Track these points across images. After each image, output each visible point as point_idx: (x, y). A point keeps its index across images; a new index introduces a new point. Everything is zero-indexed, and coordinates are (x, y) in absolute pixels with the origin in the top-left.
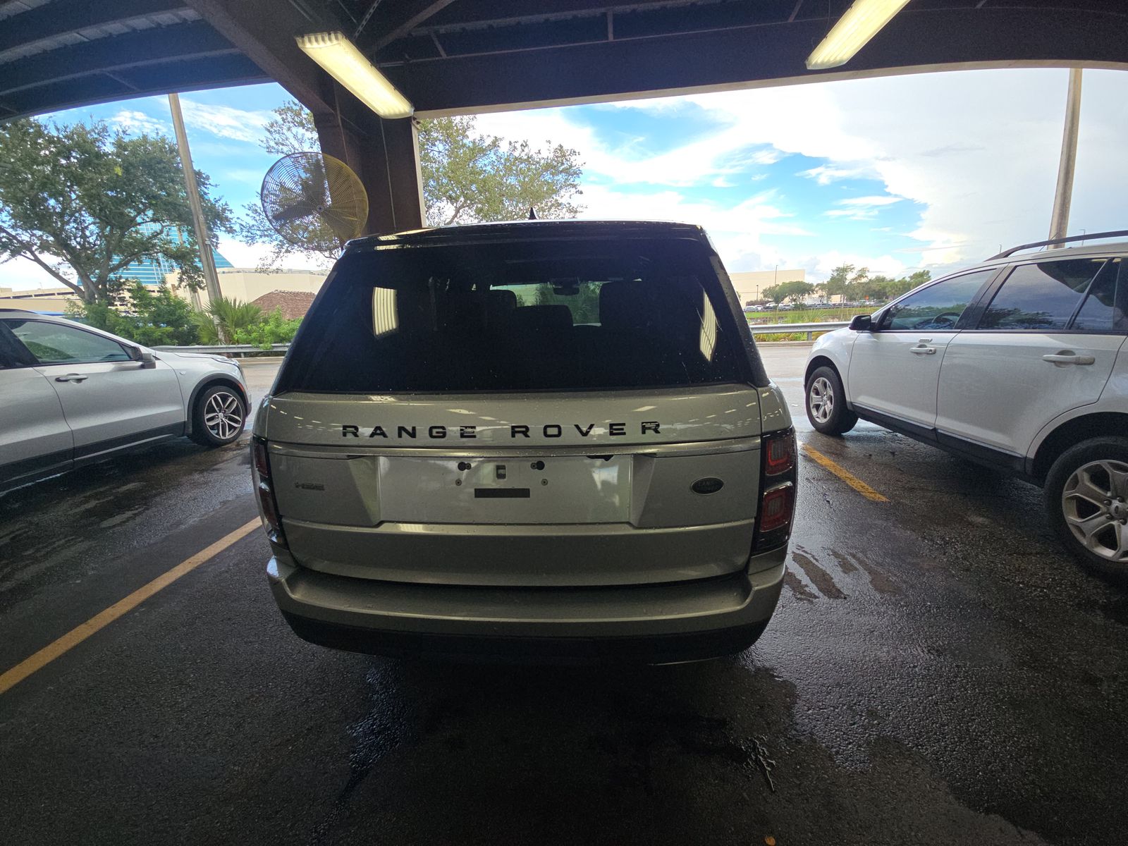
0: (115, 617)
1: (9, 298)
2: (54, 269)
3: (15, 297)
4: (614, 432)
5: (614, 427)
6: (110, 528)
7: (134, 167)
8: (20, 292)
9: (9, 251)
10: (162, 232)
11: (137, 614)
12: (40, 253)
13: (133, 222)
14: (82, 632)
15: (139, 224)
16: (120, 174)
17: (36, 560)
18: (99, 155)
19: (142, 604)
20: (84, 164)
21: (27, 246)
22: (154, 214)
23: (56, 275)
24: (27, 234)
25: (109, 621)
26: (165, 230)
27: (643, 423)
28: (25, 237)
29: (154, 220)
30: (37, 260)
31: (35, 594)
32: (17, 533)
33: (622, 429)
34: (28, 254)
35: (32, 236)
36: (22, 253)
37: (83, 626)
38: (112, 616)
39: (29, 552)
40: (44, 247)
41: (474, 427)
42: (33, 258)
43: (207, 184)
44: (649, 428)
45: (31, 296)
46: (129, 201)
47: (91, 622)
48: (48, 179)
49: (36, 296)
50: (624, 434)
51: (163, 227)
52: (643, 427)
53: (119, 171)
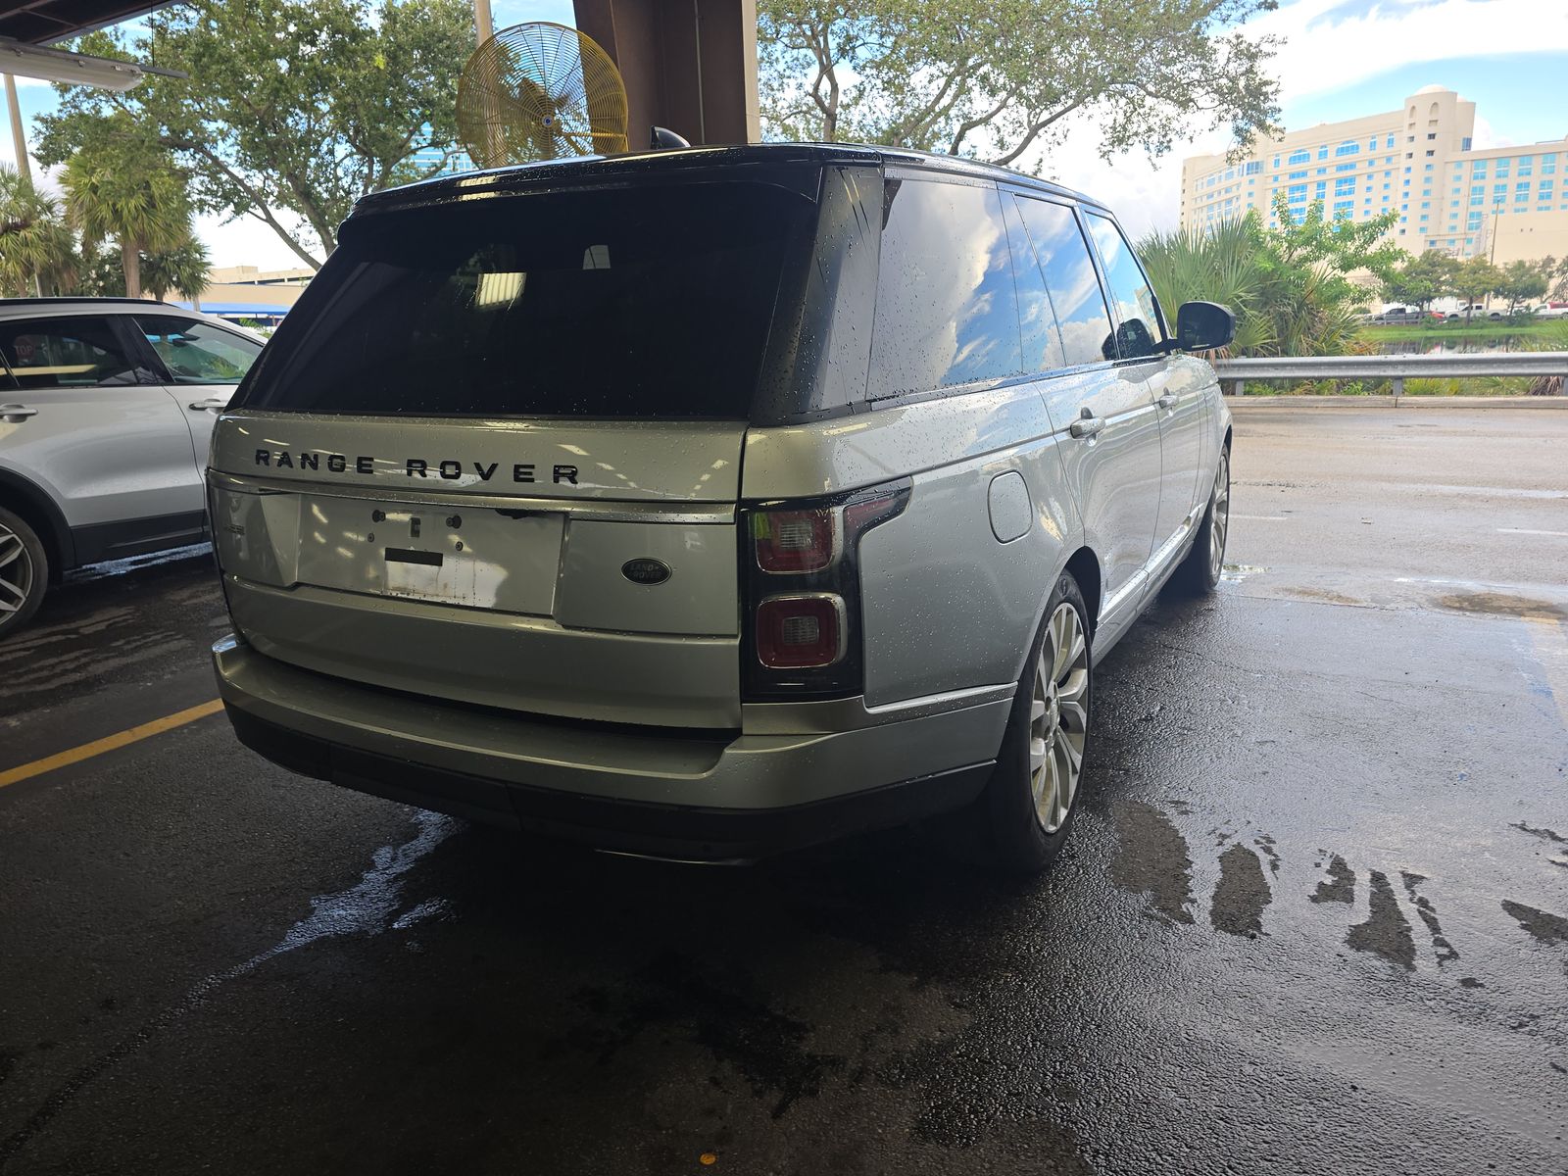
0: (163, 730)
1: (253, 283)
2: (292, 236)
3: (261, 283)
4: (522, 476)
5: (522, 470)
6: (218, 627)
7: (405, 52)
8: (268, 274)
9: (232, 204)
10: (444, 164)
11: (185, 731)
12: (278, 207)
13: (404, 150)
14: (123, 738)
15: (414, 152)
16: (382, 67)
17: (123, 654)
18: (356, 35)
19: (197, 722)
20: (338, 50)
21: (258, 198)
22: (434, 133)
23: (294, 245)
24: (260, 176)
25: (157, 732)
26: (450, 161)
27: (555, 466)
28: (256, 180)
29: (434, 144)
30: (270, 220)
31: (98, 690)
32: (117, 620)
33: (531, 474)
34: (260, 212)
35: (266, 178)
36: (250, 209)
37: (127, 732)
38: (161, 728)
39: (119, 643)
40: (282, 200)
41: (371, 459)
42: (264, 217)
43: (515, 70)
44: (564, 475)
45: (283, 280)
46: (395, 114)
47: (136, 729)
48: (281, 82)
49: (290, 280)
50: (532, 480)
51: (447, 155)
52: (555, 472)
53: (380, 60)
